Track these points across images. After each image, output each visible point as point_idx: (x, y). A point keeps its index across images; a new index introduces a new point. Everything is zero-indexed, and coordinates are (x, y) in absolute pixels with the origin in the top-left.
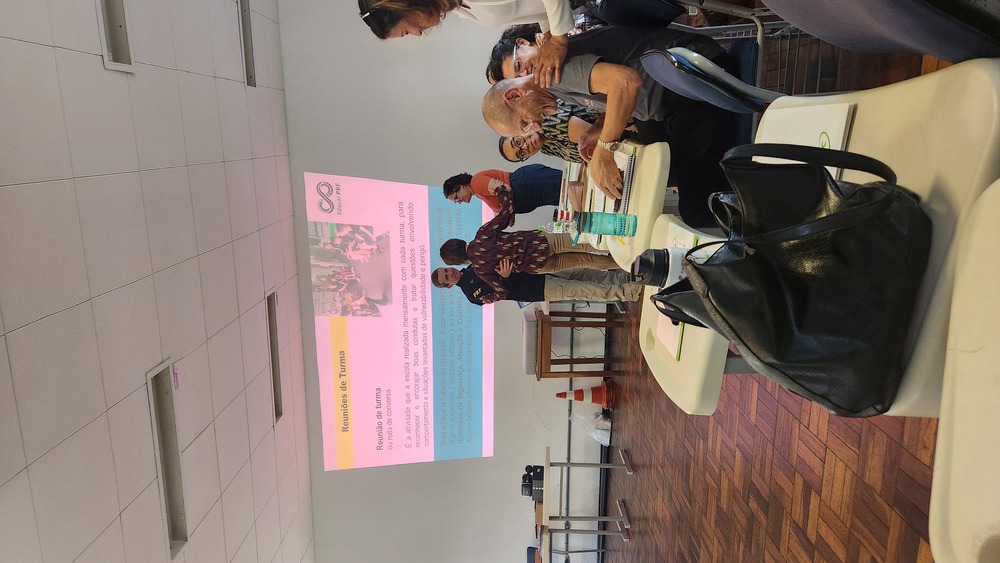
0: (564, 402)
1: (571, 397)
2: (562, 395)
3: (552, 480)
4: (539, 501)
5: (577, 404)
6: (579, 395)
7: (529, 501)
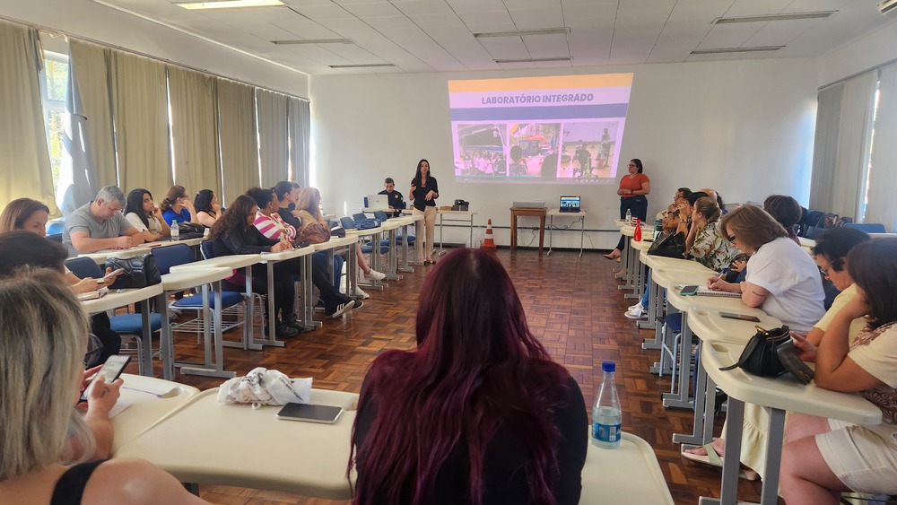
0: (486, 224)
1: (489, 227)
2: (490, 223)
3: (460, 215)
4: (453, 209)
5: (485, 230)
6: (490, 232)
7: (452, 204)
